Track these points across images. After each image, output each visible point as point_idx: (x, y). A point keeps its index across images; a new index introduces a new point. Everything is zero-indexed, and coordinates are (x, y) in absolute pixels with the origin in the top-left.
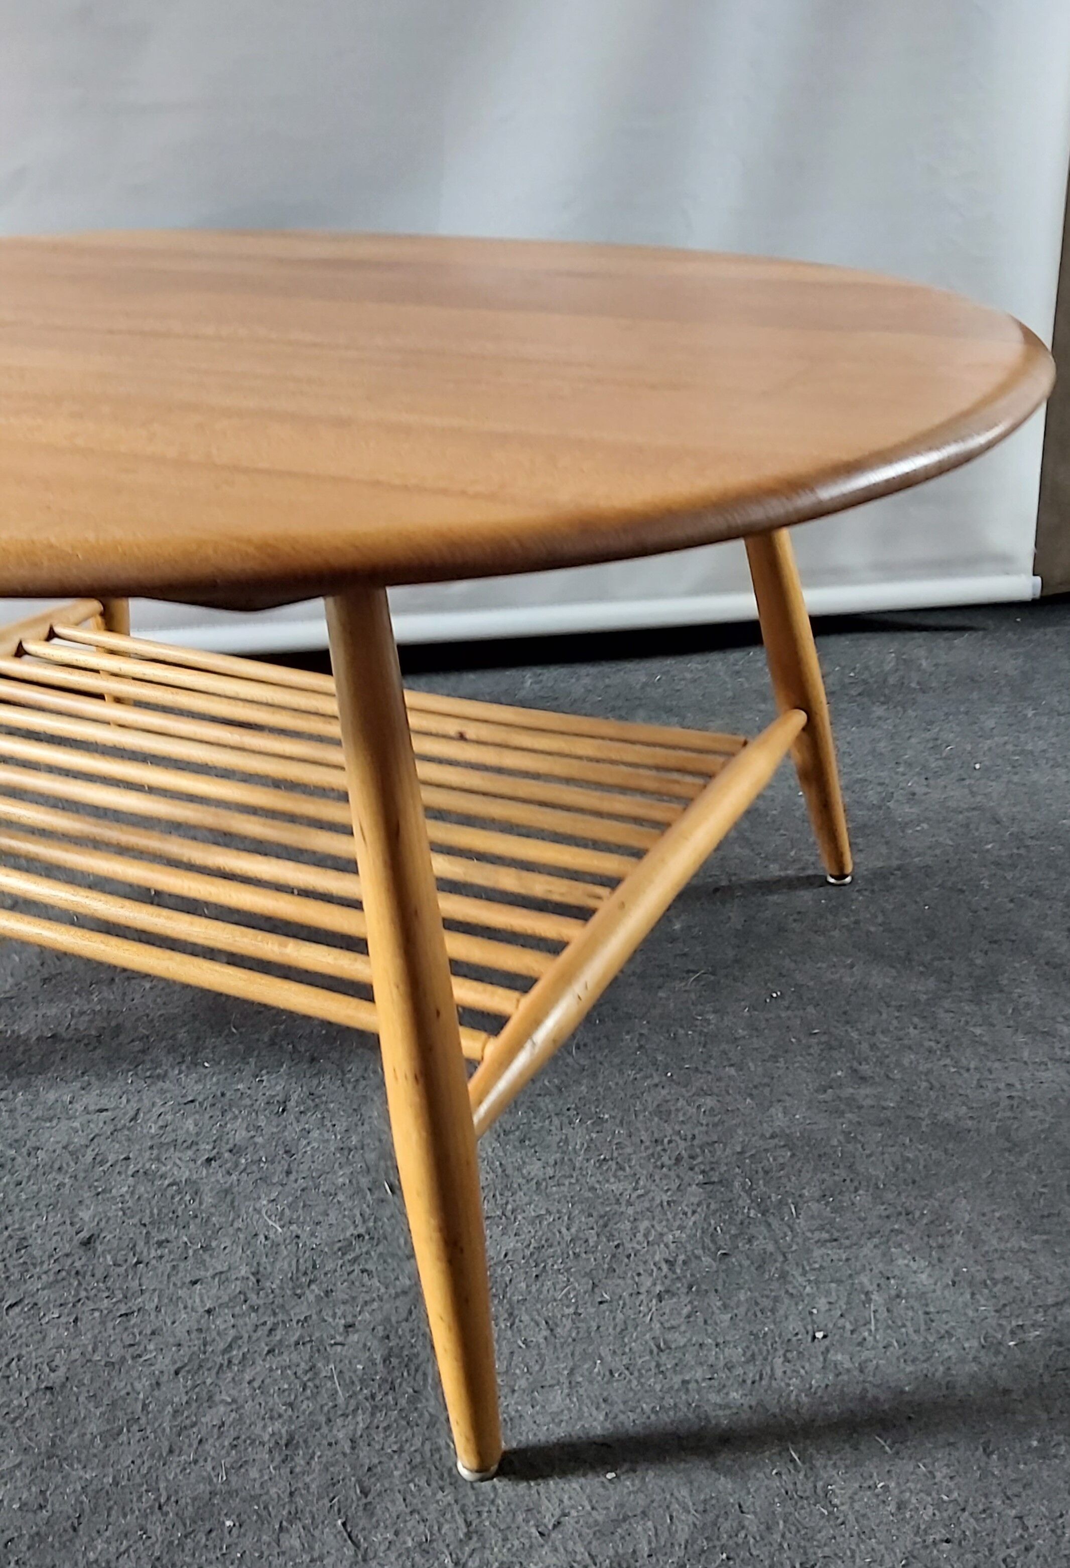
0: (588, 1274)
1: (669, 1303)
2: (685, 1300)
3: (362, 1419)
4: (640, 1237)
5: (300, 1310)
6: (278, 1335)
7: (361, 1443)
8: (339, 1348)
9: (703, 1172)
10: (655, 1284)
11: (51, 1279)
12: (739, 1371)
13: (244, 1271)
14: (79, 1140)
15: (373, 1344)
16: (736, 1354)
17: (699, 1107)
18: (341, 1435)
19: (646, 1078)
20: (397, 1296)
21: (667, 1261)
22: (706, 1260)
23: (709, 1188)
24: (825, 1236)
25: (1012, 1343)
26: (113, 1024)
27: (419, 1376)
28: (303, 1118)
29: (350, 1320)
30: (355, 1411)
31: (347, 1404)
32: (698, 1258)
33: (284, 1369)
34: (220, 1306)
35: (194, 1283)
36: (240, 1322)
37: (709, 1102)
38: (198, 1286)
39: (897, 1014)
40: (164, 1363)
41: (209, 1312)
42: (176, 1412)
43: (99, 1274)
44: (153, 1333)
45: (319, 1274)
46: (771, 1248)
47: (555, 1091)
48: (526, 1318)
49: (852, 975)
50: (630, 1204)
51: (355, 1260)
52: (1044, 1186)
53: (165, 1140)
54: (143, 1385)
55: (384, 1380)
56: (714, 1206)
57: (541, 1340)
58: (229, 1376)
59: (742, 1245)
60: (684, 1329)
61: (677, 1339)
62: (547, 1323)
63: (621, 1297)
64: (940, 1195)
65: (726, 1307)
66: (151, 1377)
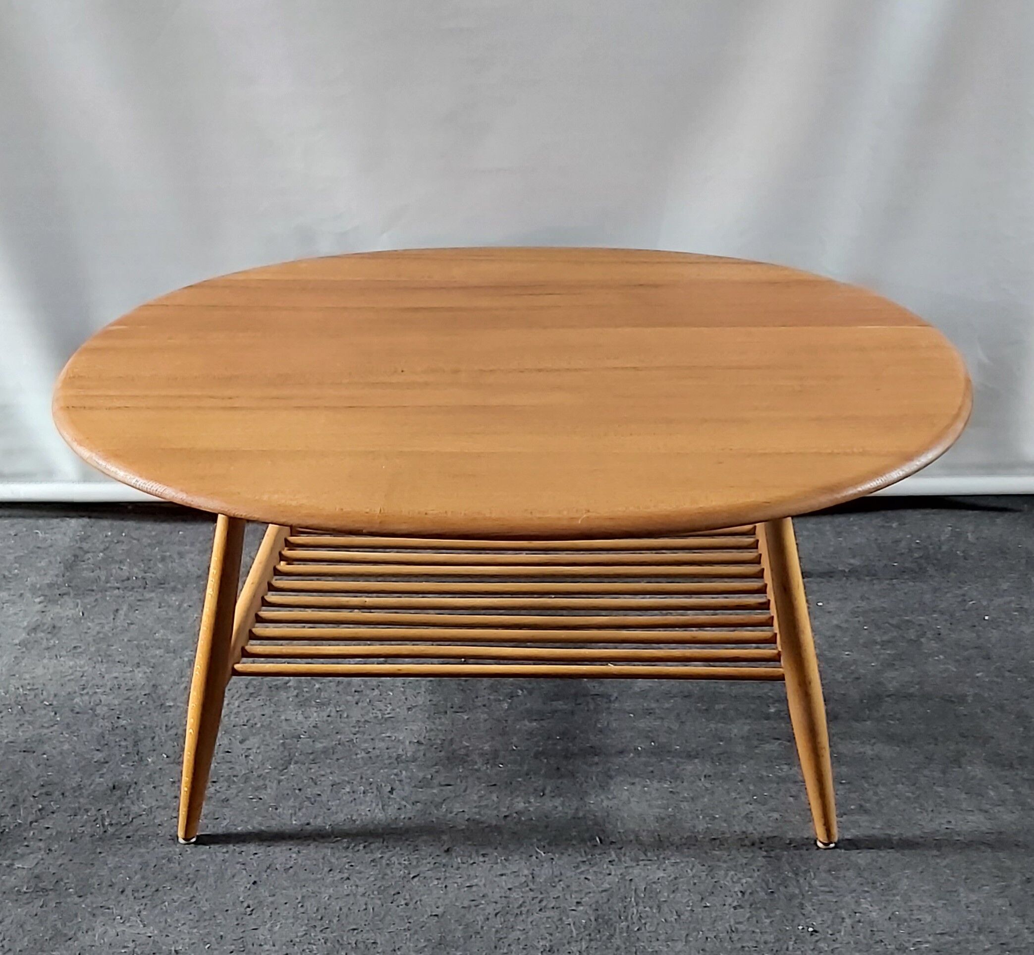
0: (699, 893)
1: (739, 910)
2: (748, 910)
3: (584, 945)
4: (728, 879)
5: (554, 893)
6: (544, 904)
8: (573, 912)
9: (766, 851)
10: (733, 902)
11: (432, 866)
13: (526, 872)
14: (438, 799)
15: (590, 912)
16: (771, 938)
17: (769, 817)
19: (741, 798)
20: (603, 891)
21: (741, 892)
22: (762, 894)
23: (768, 859)
24: (827, 889)
25: (912, 949)
26: (449, 738)
27: (613, 929)
28: (555, 799)
29: (579, 900)
30: (581, 940)
32: (757, 892)
33: (548, 918)
34: (516, 887)
35: (502, 875)
36: (525, 895)
37: (776, 815)
38: (504, 877)
39: (894, 775)
40: (490, 909)
41: (510, 889)
42: (497, 931)
43: (455, 866)
44: (483, 896)
45: (563, 878)
46: (797, 891)
47: (690, 800)
49: (873, 750)
50: (725, 862)
51: (582, 873)
52: (953, 876)
53: (482, 803)
54: (480, 918)
55: (595, 928)
56: (770, 868)
57: (673, 919)
58: (521, 918)
59: (782, 888)
60: (745, 923)
61: (741, 927)
62: (677, 912)
63: (715, 906)
64: (893, 876)
65: (768, 917)
66: (484, 915)
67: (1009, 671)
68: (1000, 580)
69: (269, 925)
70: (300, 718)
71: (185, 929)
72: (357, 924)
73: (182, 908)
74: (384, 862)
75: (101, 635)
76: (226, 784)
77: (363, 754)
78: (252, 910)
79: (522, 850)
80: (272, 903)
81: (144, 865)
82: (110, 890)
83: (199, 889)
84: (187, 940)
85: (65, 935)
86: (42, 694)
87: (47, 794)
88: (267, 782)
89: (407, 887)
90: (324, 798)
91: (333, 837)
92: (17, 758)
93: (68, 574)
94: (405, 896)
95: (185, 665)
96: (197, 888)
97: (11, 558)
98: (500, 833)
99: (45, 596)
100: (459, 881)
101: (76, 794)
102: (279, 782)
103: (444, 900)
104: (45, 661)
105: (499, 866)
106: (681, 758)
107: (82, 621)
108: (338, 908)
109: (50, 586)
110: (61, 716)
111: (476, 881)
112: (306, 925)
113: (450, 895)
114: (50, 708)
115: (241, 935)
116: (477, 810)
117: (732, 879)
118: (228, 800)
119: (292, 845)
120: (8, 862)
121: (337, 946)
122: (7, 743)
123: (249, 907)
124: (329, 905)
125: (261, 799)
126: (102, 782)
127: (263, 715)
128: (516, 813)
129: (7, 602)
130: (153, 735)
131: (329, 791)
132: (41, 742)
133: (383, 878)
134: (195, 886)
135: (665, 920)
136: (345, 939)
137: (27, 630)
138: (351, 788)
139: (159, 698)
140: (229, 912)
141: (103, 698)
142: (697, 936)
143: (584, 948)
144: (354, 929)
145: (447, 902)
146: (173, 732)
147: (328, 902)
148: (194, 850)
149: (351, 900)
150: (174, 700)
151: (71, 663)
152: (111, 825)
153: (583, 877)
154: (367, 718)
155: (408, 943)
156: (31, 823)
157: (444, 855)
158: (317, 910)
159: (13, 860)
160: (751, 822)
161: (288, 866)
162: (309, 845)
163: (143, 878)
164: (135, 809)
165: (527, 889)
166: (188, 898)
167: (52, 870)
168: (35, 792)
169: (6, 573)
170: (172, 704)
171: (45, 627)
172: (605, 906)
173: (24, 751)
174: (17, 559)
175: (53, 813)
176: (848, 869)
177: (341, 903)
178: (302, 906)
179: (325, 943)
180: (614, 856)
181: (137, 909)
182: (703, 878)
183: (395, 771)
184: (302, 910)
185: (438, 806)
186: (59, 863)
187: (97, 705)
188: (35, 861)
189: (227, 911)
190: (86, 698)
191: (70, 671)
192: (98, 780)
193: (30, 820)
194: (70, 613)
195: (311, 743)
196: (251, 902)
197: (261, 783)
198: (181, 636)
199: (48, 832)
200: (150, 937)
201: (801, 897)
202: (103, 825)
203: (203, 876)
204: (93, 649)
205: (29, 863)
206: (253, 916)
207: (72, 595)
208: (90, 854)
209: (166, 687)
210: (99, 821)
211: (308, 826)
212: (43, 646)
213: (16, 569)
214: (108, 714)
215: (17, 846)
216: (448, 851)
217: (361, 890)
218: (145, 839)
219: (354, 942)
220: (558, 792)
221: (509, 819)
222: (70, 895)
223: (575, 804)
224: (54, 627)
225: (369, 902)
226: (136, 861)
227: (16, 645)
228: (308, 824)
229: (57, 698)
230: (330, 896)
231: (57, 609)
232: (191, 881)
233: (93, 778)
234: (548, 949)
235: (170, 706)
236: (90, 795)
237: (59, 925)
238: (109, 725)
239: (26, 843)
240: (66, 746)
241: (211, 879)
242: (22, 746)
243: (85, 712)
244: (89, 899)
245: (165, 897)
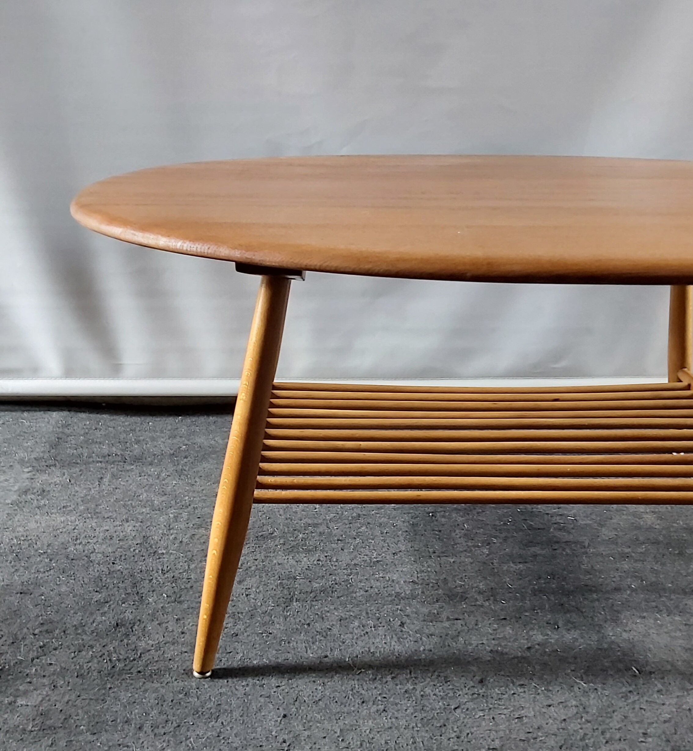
5: (614, 724)
8: (644, 744)
11: (471, 697)
13: (574, 703)
15: (662, 743)
20: (665, 722)
26: (442, 578)
29: (644, 731)
34: (569, 718)
35: (549, 706)
36: (584, 727)
38: (552, 707)
40: (551, 743)
41: (564, 721)
43: (496, 697)
44: (539, 728)
45: (616, 708)
51: (633, 703)
70: (292, 562)
74: (418, 693)
75: (89, 497)
77: (362, 592)
79: (560, 680)
80: (309, 738)
81: (161, 700)
82: (126, 727)
83: (225, 724)
86: (36, 544)
87: (47, 631)
88: (273, 619)
89: (452, 719)
90: (335, 631)
91: (356, 669)
92: (14, 600)
93: (53, 451)
94: (453, 728)
95: (171, 520)
96: (222, 723)
98: (529, 664)
99: (33, 467)
100: (505, 711)
101: (79, 632)
102: (286, 618)
103: (497, 732)
104: (38, 517)
105: (543, 697)
106: (679, 594)
107: (70, 486)
109: (38, 460)
110: (56, 563)
114: (45, 556)
116: (496, 642)
118: (237, 635)
119: (315, 677)
120: (11, 699)
122: (3, 586)
123: (284, 742)
125: (270, 633)
126: (104, 620)
128: (538, 644)
131: (339, 626)
133: (423, 710)
134: (220, 721)
137: (18, 493)
138: (360, 623)
139: (151, 547)
141: (97, 547)
145: (501, 734)
146: (169, 575)
147: (371, 736)
148: (211, 683)
149: (395, 733)
150: (166, 548)
151: (62, 519)
153: (637, 707)
156: (33, 660)
157: (480, 686)
159: (16, 697)
161: (317, 699)
162: (332, 677)
163: (161, 714)
164: (142, 644)
167: (59, 706)
168: (35, 630)
170: (164, 551)
171: (35, 491)
172: (676, 737)
173: (21, 594)
174: (6, 441)
175: (55, 649)
177: (385, 737)
178: (342, 740)
180: (660, 686)
183: (399, 607)
185: (455, 638)
186: (66, 698)
187: (92, 553)
188: (40, 698)
190: (80, 547)
191: (62, 525)
193: (31, 656)
194: (57, 480)
195: (309, 584)
196: (286, 737)
197: (267, 619)
198: (164, 498)
199: (52, 669)
203: (226, 711)
204: (82, 508)
205: (35, 699)
207: (58, 467)
208: (99, 690)
209: (156, 538)
210: (106, 657)
211: (326, 659)
212: (34, 505)
214: (103, 561)
215: (18, 682)
216: (481, 681)
217: (403, 723)
218: (158, 673)
220: (571, 626)
221: (533, 650)
222: (81, 733)
223: (595, 637)
224: (44, 491)
225: (416, 735)
226: (151, 697)
227: (8, 504)
228: (326, 657)
229: (51, 548)
230: (371, 730)
231: (45, 477)
232: (215, 716)
233: (94, 616)
235: (163, 553)
236: (93, 632)
238: (106, 570)
239: (28, 680)
240: (63, 589)
241: (236, 714)
242: (19, 588)
243: (80, 559)
244: (104, 737)
245: (189, 734)
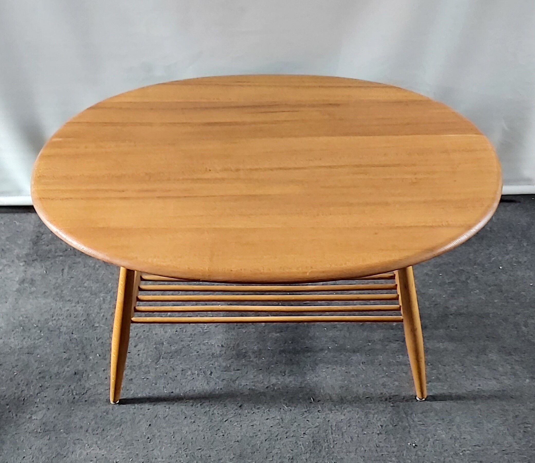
0: (361, 427)
1: (380, 436)
2: (384, 435)
3: (308, 455)
4: (375, 419)
5: (293, 429)
6: (288, 434)
7: (308, 460)
8: (302, 438)
9: (393, 403)
10: (377, 431)
11: (234, 415)
12: (395, 453)
13: (279, 418)
14: (234, 378)
15: (310, 438)
16: (395, 449)
17: (394, 385)
18: (304, 458)
19: (380, 374)
20: (315, 427)
21: (381, 425)
22: (391, 426)
23: (394, 407)
24: (421, 423)
25: (461, 454)
26: (237, 343)
27: (321, 447)
28: (290, 377)
29: (304, 432)
30: (306, 453)
31: (305, 451)
32: (388, 426)
33: (290, 442)
34: (274, 425)
35: (267, 419)
36: (279, 430)
37: (397, 383)
38: (268, 420)
39: (454, 360)
40: (263, 438)
41: (271, 427)
42: (267, 449)
43: (245, 415)
44: (259, 430)
45: (296, 420)
46: (407, 425)
47: (355, 376)
48: (346, 436)
49: (443, 346)
50: (373, 410)
51: (305, 417)
52: (481, 415)
53: (255, 380)
54: (258, 443)
55: (313, 447)
56: (394, 412)
57: (349, 441)
58: (277, 442)
59: (400, 423)
60: (383, 442)
61: (381, 445)
62: (351, 438)
63: (369, 433)
64: (452, 415)
65: (394, 438)
66: (260, 440)
67: (511, 299)
68: (508, 244)
69: (159, 448)
70: (163, 332)
71: (119, 450)
72: (201, 446)
73: (116, 439)
74: (211, 413)
75: (57, 285)
76: (130, 371)
77: (195, 353)
78: (150, 440)
79: (276, 405)
80: (159, 436)
81: (96, 416)
82: (81, 430)
83: (124, 429)
84: (121, 457)
85: (62, 455)
86: (32, 320)
88: (150, 369)
89: (223, 427)
90: (179, 377)
91: (185, 400)
92: (25, 357)
93: (35, 248)
94: (222, 431)
96: (123, 429)
97: (3, 238)
98: (265, 396)
99: (25, 261)
100: (247, 423)
101: (57, 377)
102: (156, 369)
103: (241, 433)
104: (31, 300)
105: (266, 414)
106: (351, 353)
107: (46, 277)
108: (191, 438)
109: (27, 255)
110: (43, 333)
111: (255, 422)
112: (177, 447)
113: (244, 430)
114: (37, 328)
115: (146, 454)
116: (253, 384)
117: (376, 419)
118: (132, 380)
119: (166, 404)
120: (29, 416)
121: (192, 458)
122: (18, 349)
123: (148, 438)
124: (187, 436)
125: (148, 379)
126: (68, 370)
127: (144, 331)
128: (272, 385)
129: (6, 265)
130: (91, 343)
131: (180, 374)
132: (35, 348)
133: (211, 421)
134: (121, 427)
135: (346, 442)
136: (195, 454)
137: (19, 283)
138: (192, 372)
139: (91, 322)
140: (139, 441)
141: (63, 322)
142: (361, 449)
143: (308, 457)
144: (200, 449)
145: (242, 434)
146: (100, 341)
147: (186, 435)
148: (119, 407)
149: (197, 433)
150: (99, 323)
151: (44, 302)
152: (76, 394)
153: (306, 420)
154: (195, 332)
155: (225, 456)
156: (37, 394)
157: (239, 408)
158: (181, 439)
159: (32, 414)
160: (385, 388)
161: (165, 416)
162: (174, 404)
163: (96, 423)
164: (87, 386)
165: (280, 426)
166: (119, 434)
167: (51, 420)
168: (37, 377)
169: (3, 248)
170: (98, 325)
171: (28, 281)
172: (317, 436)
173: (28, 353)
174: (7, 239)
175: (47, 388)
176: (431, 412)
177: (192, 436)
178: (174, 437)
179: (187, 456)
180: (320, 409)
181: (95, 440)
182: (363, 419)
183: (212, 362)
184: (174, 439)
185: (234, 381)
186: (54, 416)
187: (61, 326)
188: (42, 416)
189: (138, 440)
190: (54, 322)
191: (45, 307)
192: (66, 369)
193: (36, 392)
194: (38, 271)
195: (169, 347)
196: (149, 436)
197: (147, 370)
198: (98, 285)
199: (46, 399)
200: (103, 455)
201: (409, 427)
202: (73, 394)
203: (124, 422)
204: (54, 293)
205: (40, 416)
206: (151, 443)
207: (39, 260)
208: (68, 411)
209: (93, 315)
210: (70, 392)
211: (172, 394)
212: (28, 292)
213: (8, 245)
214: (67, 332)
215: (32, 407)
216: (240, 407)
217: (201, 428)
218: (94, 402)
219: (200, 456)
220: (292, 373)
221: (269, 388)
222: (61, 433)
223: (300, 380)
224: (32, 280)
225: (205, 435)
226: (91, 415)
227: (15, 292)
228: (172, 392)
229: (40, 322)
230: (186, 432)
231: (32, 270)
232: (119, 425)
233: (64, 368)
234: (291, 458)
235: (97, 327)
236: (64, 377)
237: (59, 450)
238: (68, 338)
239: (36, 406)
240: (48, 351)
241: (129, 424)
242: (27, 351)
243: (55, 331)
244: (71, 435)
245: (108, 434)
